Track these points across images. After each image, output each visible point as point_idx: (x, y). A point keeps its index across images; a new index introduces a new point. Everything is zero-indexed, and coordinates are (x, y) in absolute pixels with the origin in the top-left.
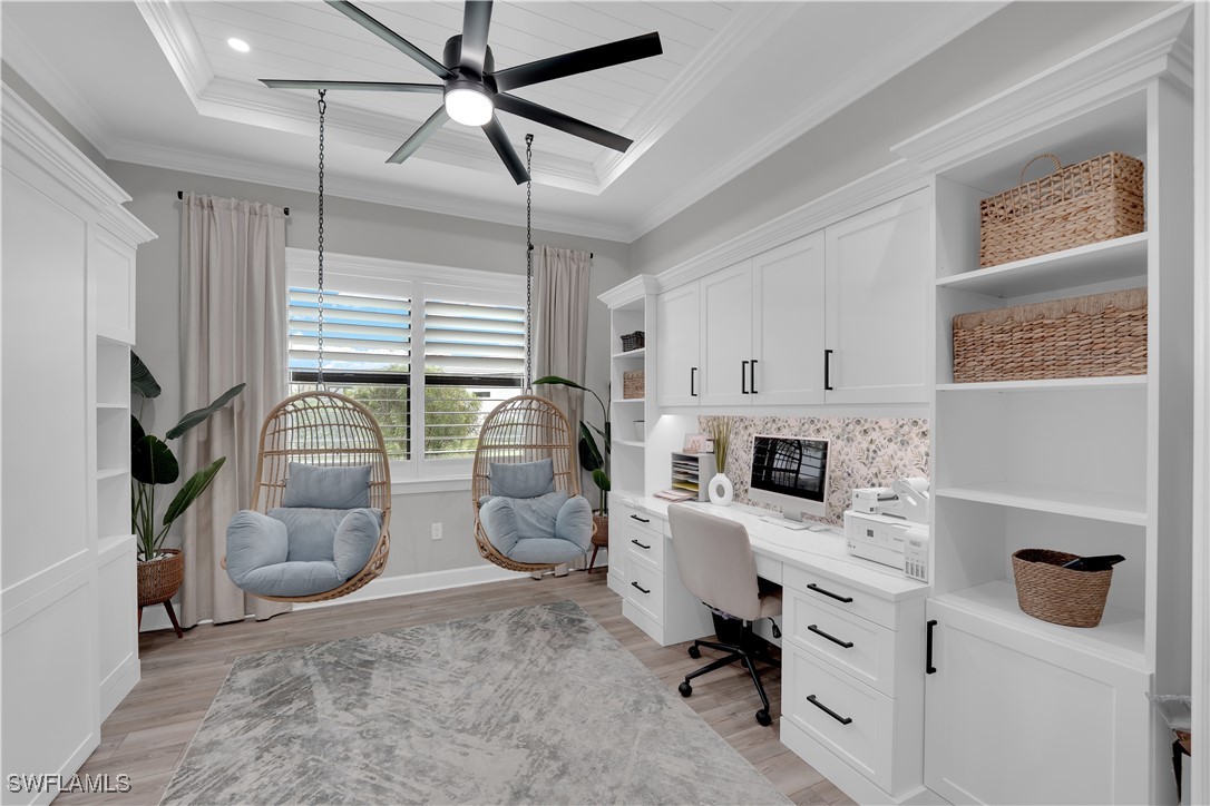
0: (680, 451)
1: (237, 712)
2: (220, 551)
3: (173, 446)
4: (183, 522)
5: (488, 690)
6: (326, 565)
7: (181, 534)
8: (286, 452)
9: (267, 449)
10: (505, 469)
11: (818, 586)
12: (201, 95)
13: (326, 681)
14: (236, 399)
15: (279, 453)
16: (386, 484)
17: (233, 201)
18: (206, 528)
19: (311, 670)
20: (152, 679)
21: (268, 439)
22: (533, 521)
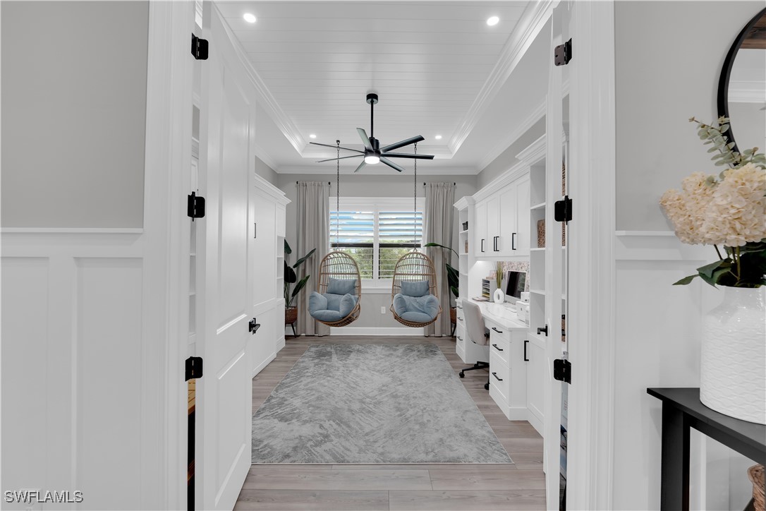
0: (485, 278)
1: (310, 357)
2: (307, 306)
3: (295, 270)
4: (297, 298)
5: (388, 363)
6: (338, 312)
7: (297, 302)
8: (328, 274)
9: (322, 272)
10: (408, 283)
11: (497, 329)
12: (303, 152)
13: (337, 354)
14: (313, 254)
15: (326, 274)
16: (360, 286)
17: (313, 183)
18: (304, 301)
19: (333, 350)
20: (288, 346)
21: (322, 268)
22: (417, 306)
